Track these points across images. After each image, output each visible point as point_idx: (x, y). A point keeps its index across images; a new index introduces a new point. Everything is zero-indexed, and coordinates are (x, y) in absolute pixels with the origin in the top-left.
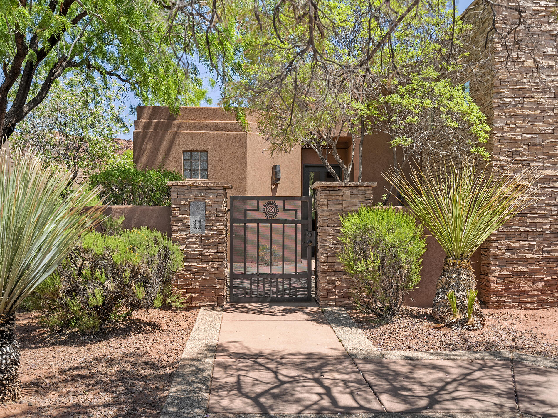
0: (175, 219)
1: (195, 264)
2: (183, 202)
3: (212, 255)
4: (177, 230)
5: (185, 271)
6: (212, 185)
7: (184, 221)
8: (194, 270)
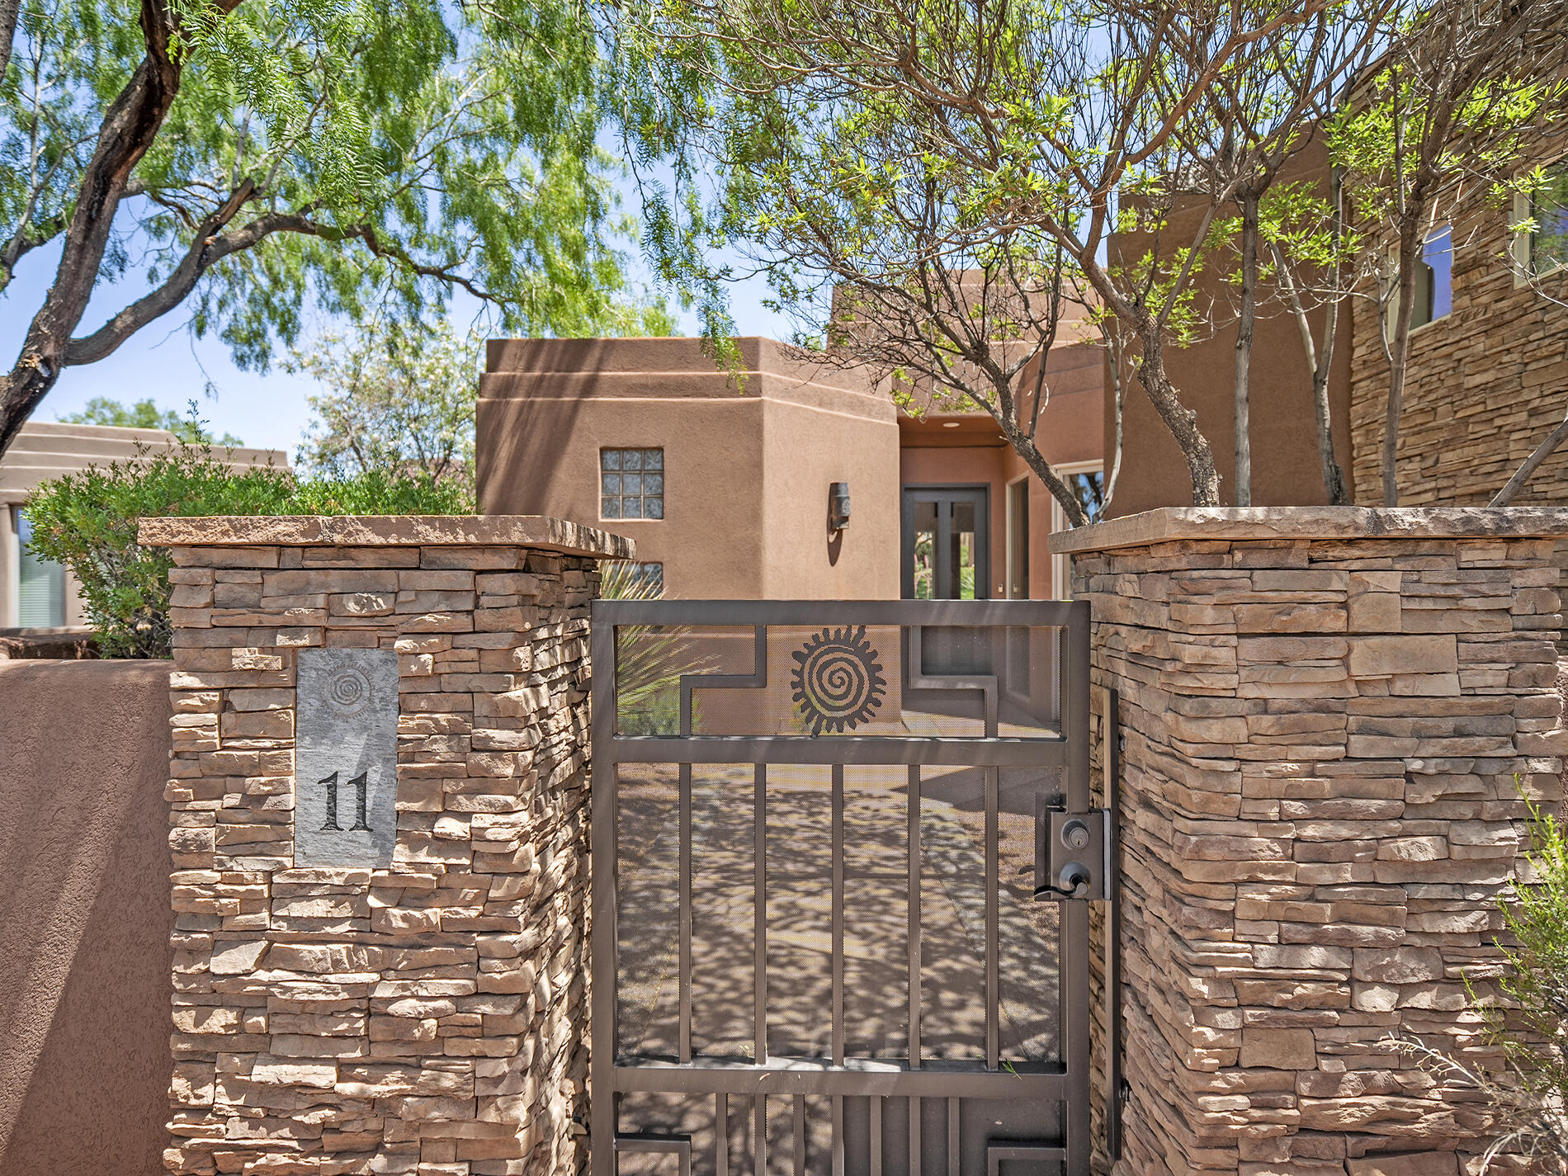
0: (193, 770)
1: (323, 1076)
2: (244, 657)
3: (437, 1014)
4: (203, 845)
5: (254, 1123)
6: (435, 536)
7: (257, 784)
8: (314, 1118)
